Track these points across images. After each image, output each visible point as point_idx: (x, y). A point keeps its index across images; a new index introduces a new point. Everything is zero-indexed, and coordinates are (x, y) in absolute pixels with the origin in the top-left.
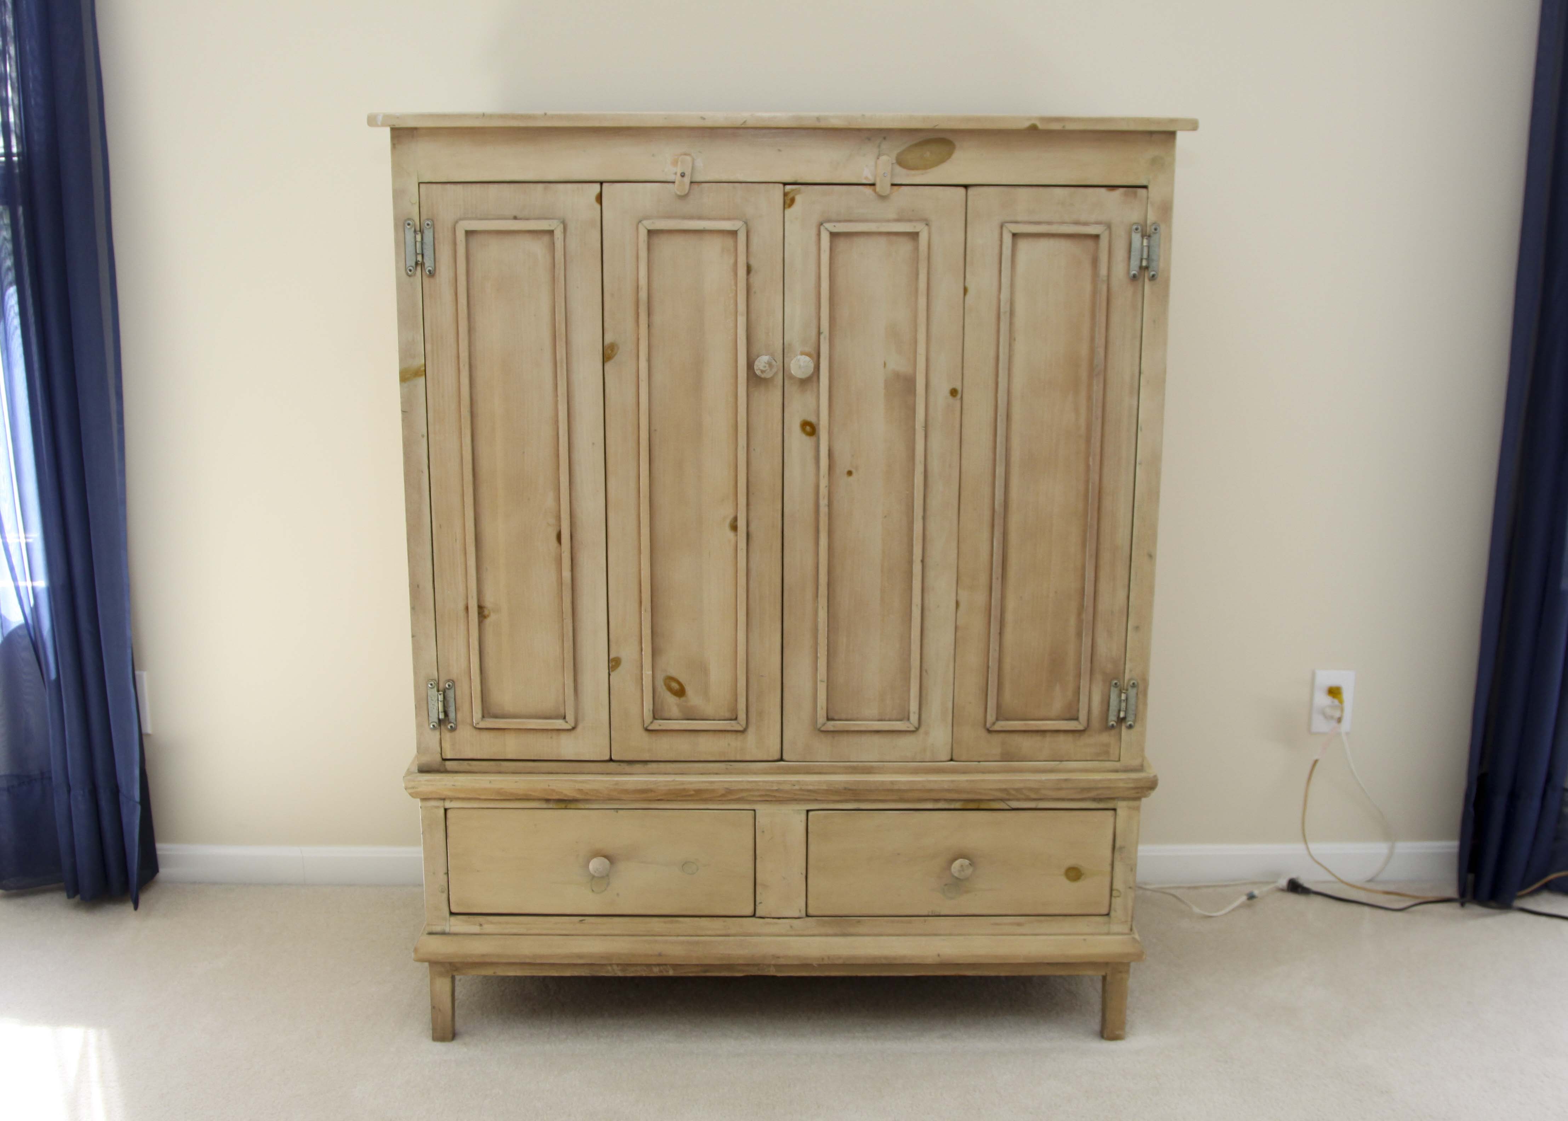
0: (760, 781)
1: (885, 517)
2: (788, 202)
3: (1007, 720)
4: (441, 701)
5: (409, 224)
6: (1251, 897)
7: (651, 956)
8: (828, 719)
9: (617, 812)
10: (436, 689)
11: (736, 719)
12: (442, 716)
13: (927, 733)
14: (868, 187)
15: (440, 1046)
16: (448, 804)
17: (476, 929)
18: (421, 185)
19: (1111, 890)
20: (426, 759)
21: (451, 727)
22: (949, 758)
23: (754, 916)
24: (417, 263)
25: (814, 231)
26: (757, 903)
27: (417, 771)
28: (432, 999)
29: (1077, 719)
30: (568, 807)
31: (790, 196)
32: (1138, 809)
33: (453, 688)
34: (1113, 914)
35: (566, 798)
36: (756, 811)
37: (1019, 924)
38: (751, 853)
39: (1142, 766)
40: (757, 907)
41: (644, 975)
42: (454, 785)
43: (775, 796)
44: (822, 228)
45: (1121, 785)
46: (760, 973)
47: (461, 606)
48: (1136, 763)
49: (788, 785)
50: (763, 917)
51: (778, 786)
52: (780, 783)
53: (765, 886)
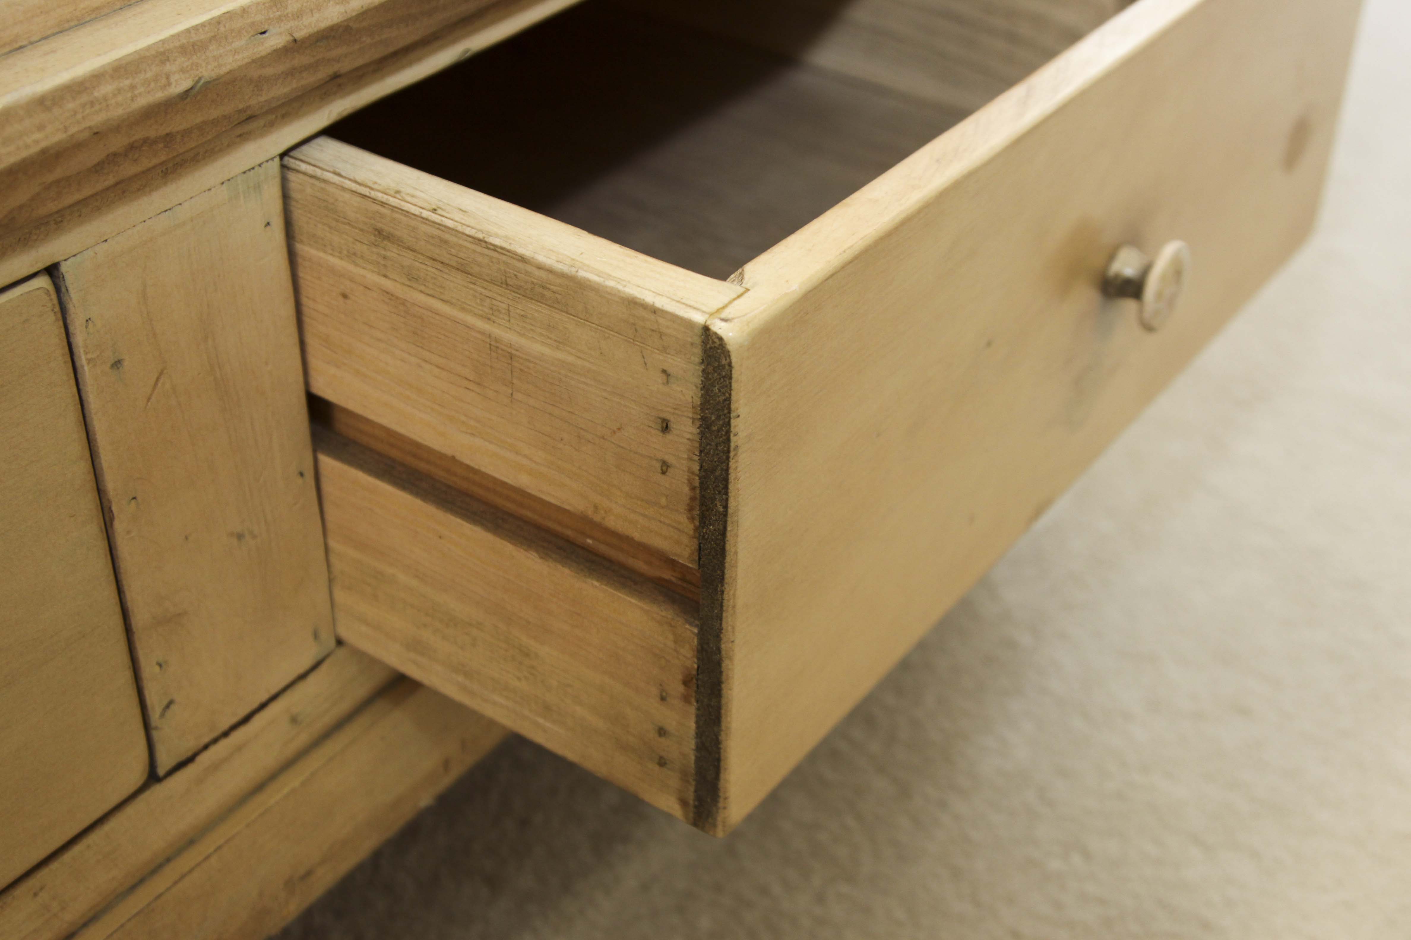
23: (151, 778)
26: (155, 718)
40: (155, 734)
43: (168, 139)
49: (237, 44)
50: (189, 754)
51: (192, 69)
52: (194, 48)
53: (173, 621)
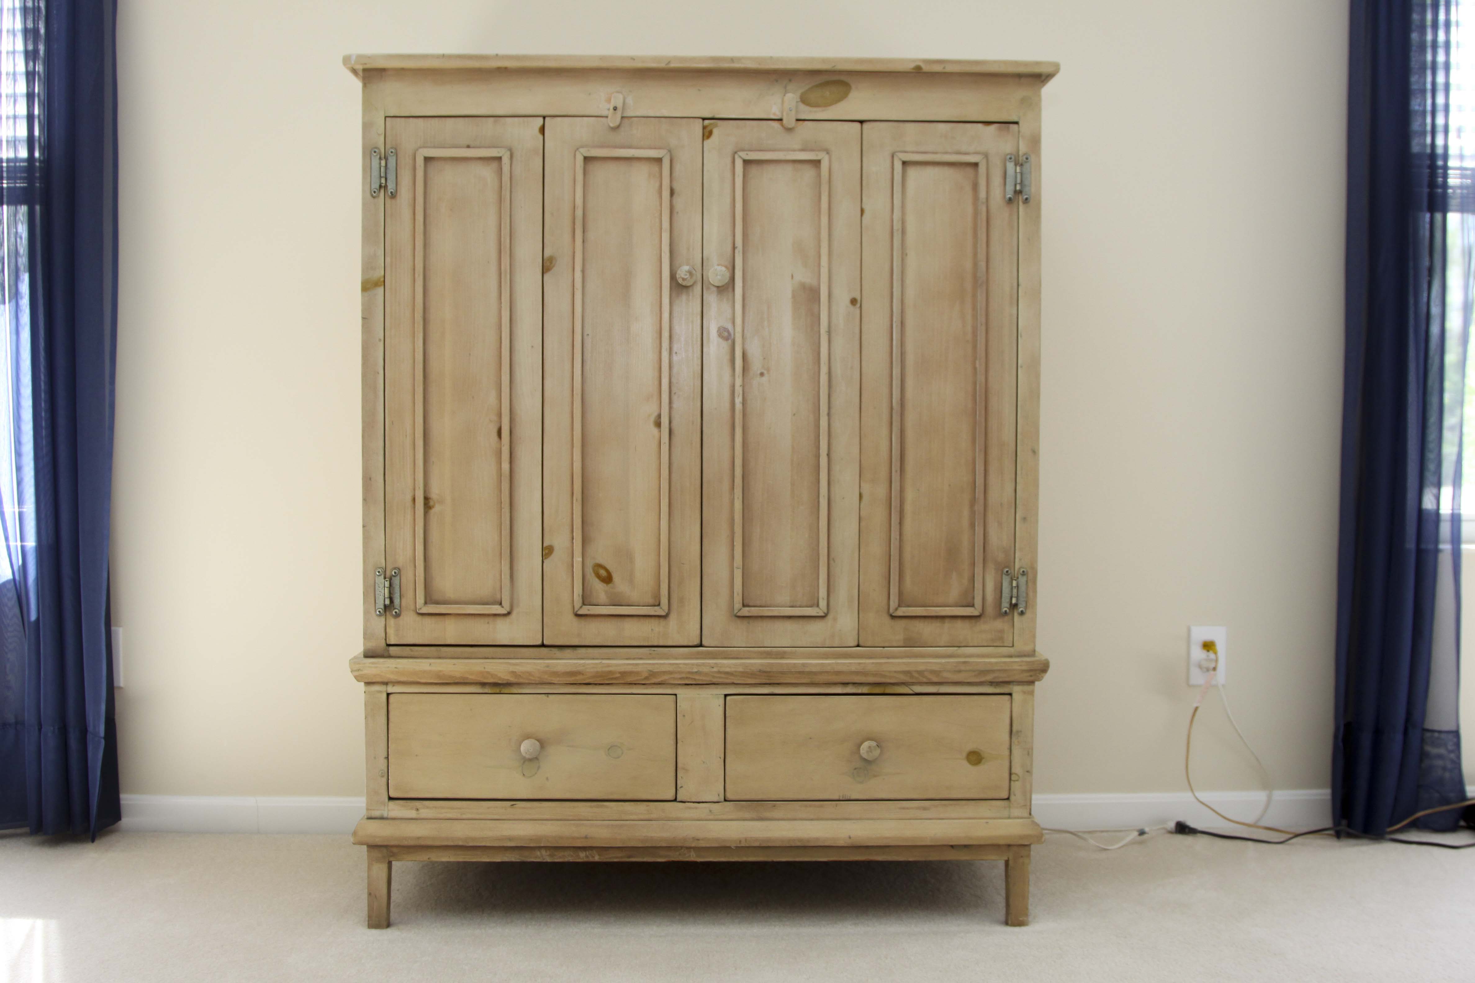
0: (680, 664)
1: (794, 415)
2: (707, 134)
3: (909, 606)
4: (387, 587)
5: (375, 152)
6: (1142, 833)
7: (578, 838)
8: (744, 606)
9: (548, 696)
10: (383, 576)
11: (659, 605)
12: (387, 602)
13: (835, 619)
14: (776, 122)
15: (375, 932)
16: (390, 689)
17: (413, 814)
18: (387, 119)
19: (1010, 774)
20: (371, 644)
21: (396, 612)
22: (856, 644)
23: (675, 800)
24: (380, 186)
25: (729, 160)
27: (363, 656)
28: (369, 885)
29: (973, 606)
30: (502, 692)
31: (708, 129)
32: (1032, 693)
33: (399, 575)
34: (1012, 798)
35: (500, 682)
36: (678, 695)
37: (925, 809)
38: (674, 737)
39: (1034, 651)
40: (678, 792)
41: (571, 861)
42: (396, 668)
43: (695, 679)
44: (736, 156)
45: (1016, 667)
46: (681, 860)
47: (409, 497)
48: (1028, 648)
49: (707, 669)
50: (685, 801)
51: (697, 670)
52: (699, 665)
53: (686, 770)
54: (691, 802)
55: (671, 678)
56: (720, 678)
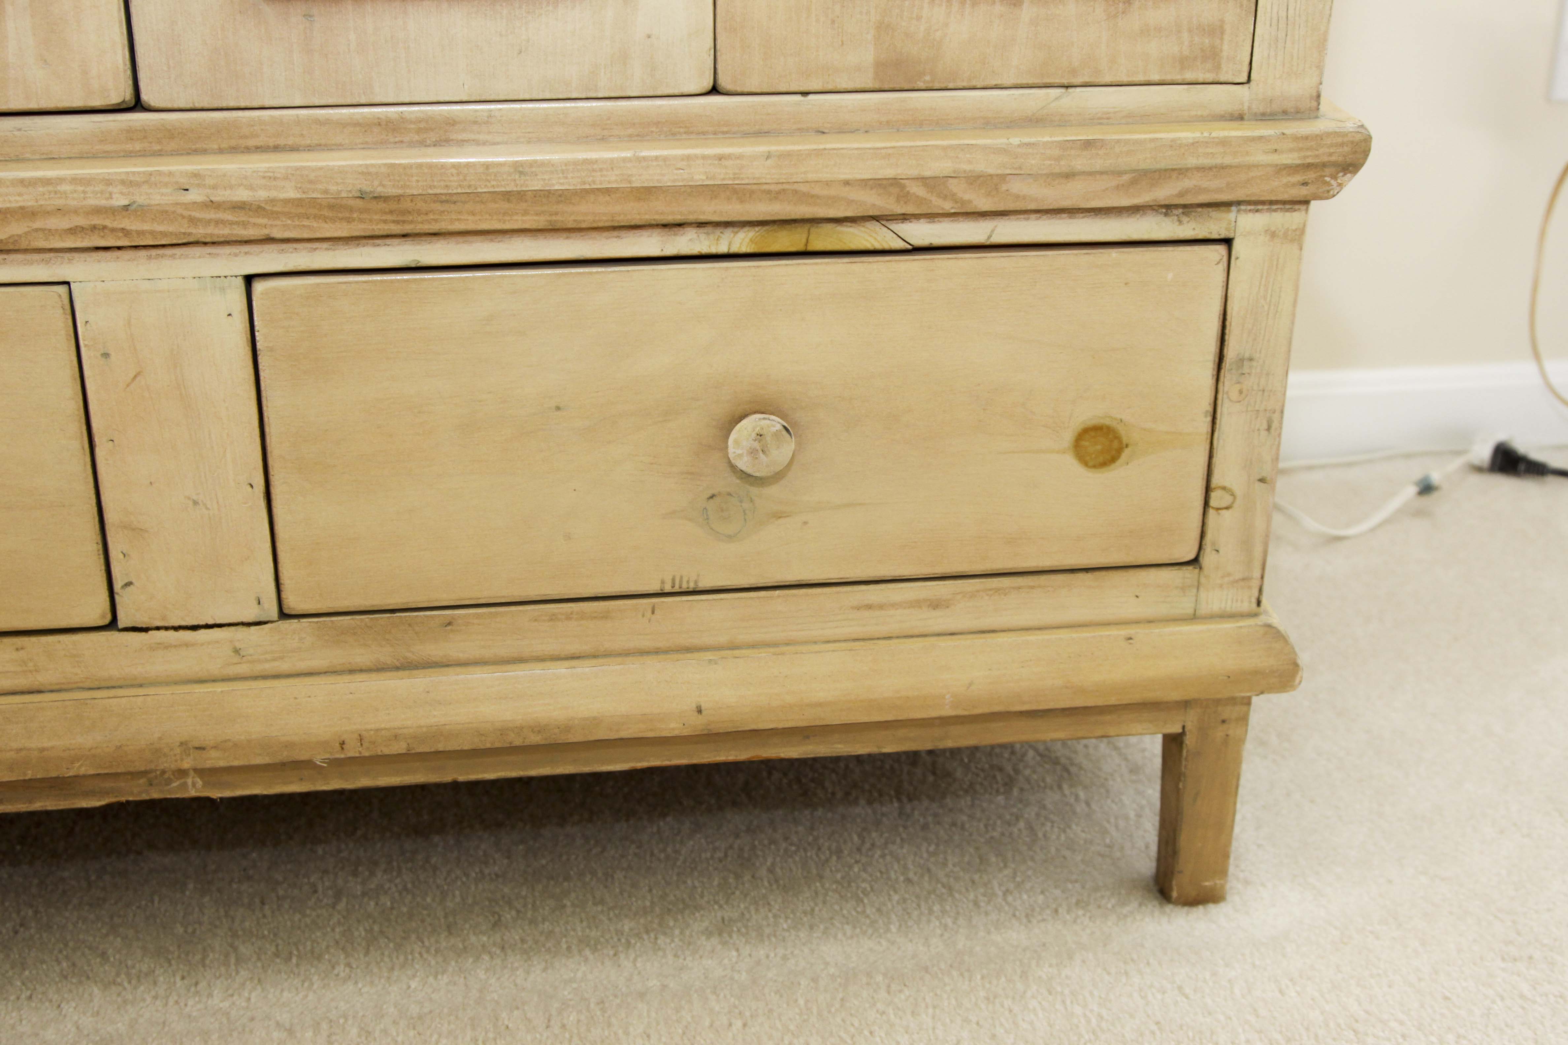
0: (61, 180)
6: (1426, 488)
19: (1208, 489)
22: (708, 84)
23: (112, 625)
26: (117, 587)
32: (1297, 236)
34: (1208, 559)
36: (72, 285)
37: (936, 605)
38: (77, 427)
39: (1319, 97)
40: (117, 597)
43: (126, 232)
45: (1260, 157)
46: (156, 794)
48: (1298, 88)
49: (164, 190)
50: (144, 626)
51: (128, 194)
52: (131, 184)
53: (137, 531)
54: (167, 628)
55: (37, 230)
56: (218, 222)
